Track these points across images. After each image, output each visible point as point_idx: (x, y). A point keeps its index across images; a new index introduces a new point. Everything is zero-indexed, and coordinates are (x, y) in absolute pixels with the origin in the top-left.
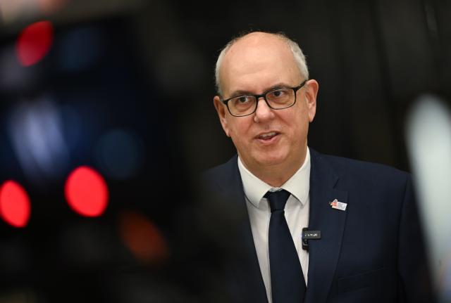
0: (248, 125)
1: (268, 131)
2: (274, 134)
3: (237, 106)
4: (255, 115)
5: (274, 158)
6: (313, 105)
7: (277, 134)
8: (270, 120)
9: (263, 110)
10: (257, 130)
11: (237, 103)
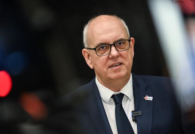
0: (106, 61)
1: (116, 63)
2: (119, 64)
3: (99, 51)
4: (110, 54)
5: (120, 76)
6: (133, 50)
7: (121, 64)
8: (118, 56)
9: (114, 52)
10: (111, 63)
11: (99, 49)
